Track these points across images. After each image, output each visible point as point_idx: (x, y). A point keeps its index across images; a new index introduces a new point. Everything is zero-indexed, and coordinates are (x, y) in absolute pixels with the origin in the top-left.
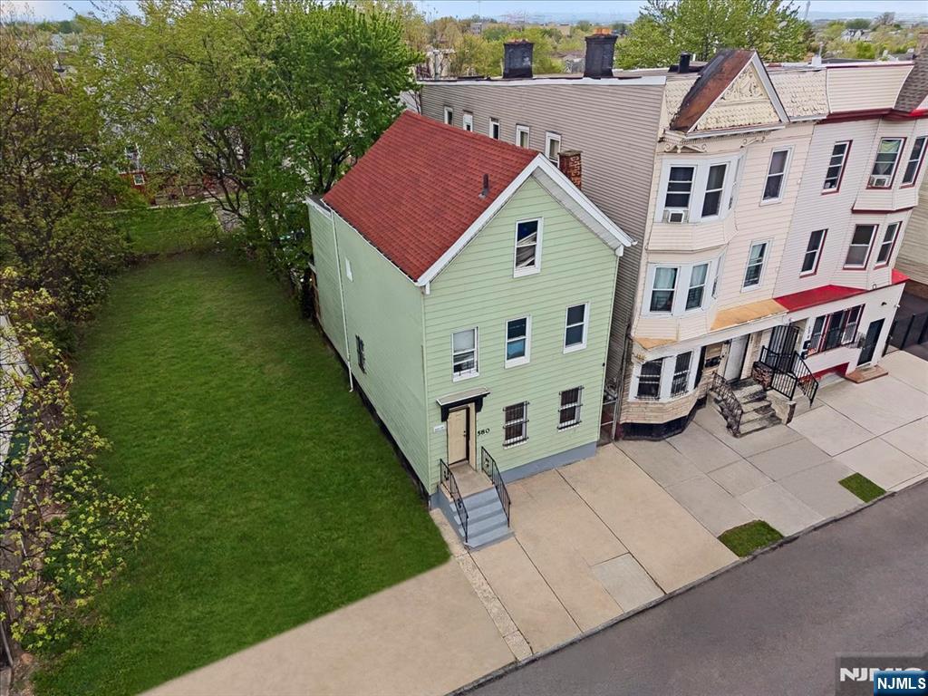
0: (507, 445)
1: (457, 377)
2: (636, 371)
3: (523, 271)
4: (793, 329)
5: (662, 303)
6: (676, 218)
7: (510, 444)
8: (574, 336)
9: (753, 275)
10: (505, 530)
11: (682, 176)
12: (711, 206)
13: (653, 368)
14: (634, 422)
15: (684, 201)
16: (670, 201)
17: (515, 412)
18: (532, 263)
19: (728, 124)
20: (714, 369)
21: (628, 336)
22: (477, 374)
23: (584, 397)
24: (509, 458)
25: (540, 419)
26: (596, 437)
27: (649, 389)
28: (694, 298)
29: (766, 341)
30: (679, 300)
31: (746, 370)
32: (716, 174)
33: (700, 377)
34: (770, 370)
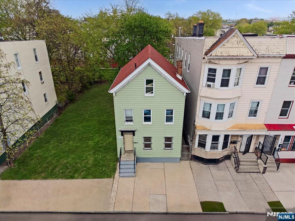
0: (144, 149)
1: (127, 123)
2: (197, 137)
3: (149, 94)
4: (276, 138)
5: (206, 115)
6: (209, 86)
7: (145, 149)
8: (169, 119)
9: (253, 113)
10: (133, 174)
11: (212, 72)
12: (225, 83)
13: (203, 138)
14: (197, 155)
15: (213, 81)
16: (209, 80)
17: (148, 139)
18: (152, 93)
19: (226, 55)
20: (235, 145)
21: (194, 124)
22: (133, 124)
23: (174, 141)
24: (142, 153)
25: (158, 143)
26: (179, 156)
27: (202, 145)
28: (219, 116)
29: (262, 140)
30: (213, 115)
31: (252, 149)
32: (227, 73)
33: (225, 146)
34: (260, 151)
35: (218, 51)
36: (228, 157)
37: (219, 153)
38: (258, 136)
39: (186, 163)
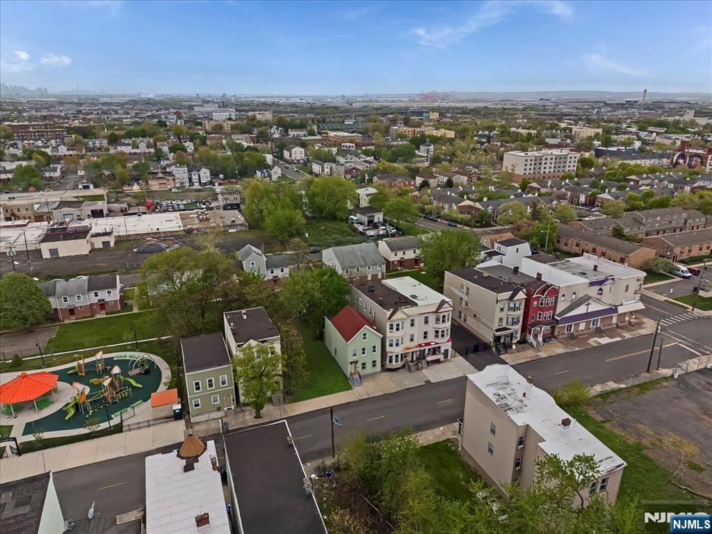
1: (353, 357)
2: (388, 358)
3: (365, 341)
4: (425, 350)
5: (391, 345)
6: (391, 332)
7: (363, 370)
8: (374, 351)
9: (412, 340)
10: (361, 384)
11: (391, 325)
12: (398, 329)
13: (391, 357)
14: (389, 368)
15: (392, 329)
16: (390, 329)
17: (364, 364)
18: (366, 339)
19: (398, 318)
20: (406, 358)
21: (386, 351)
22: (357, 357)
23: (377, 362)
24: (363, 372)
25: (369, 365)
26: (380, 370)
27: (391, 361)
28: (397, 345)
29: (418, 353)
30: (394, 345)
31: (414, 359)
32: (398, 325)
33: (402, 360)
34: (419, 359)
35: (394, 318)
36: (403, 366)
37: (400, 364)
38: (416, 351)
39: (384, 374)
